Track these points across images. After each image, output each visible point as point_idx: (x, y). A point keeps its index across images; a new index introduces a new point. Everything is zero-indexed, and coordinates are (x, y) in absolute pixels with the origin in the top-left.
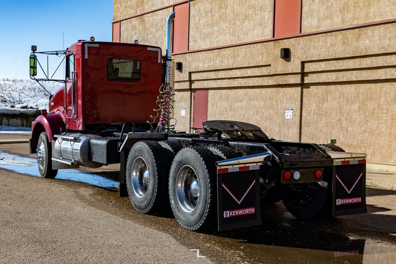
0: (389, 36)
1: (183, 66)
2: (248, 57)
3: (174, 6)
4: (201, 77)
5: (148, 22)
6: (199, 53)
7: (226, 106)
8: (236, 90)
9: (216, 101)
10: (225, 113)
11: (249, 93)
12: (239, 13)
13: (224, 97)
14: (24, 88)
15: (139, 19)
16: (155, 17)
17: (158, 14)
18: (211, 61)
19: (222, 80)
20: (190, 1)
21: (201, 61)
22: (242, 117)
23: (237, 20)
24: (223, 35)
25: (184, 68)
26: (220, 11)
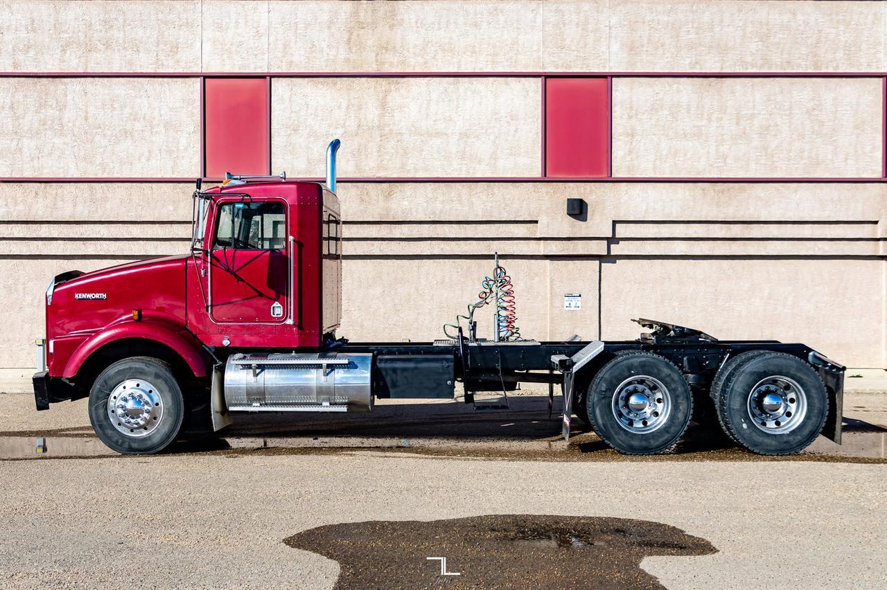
0: (441, 198)
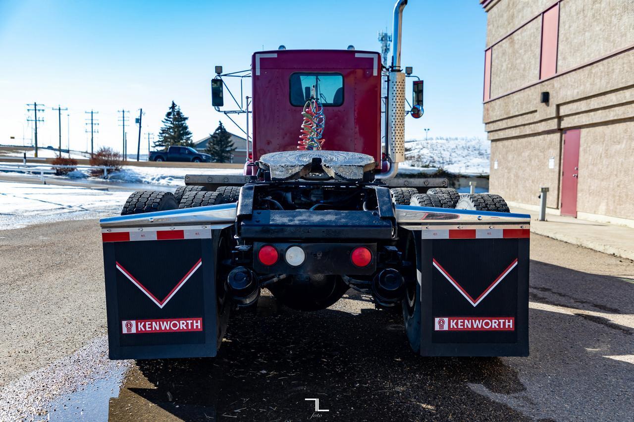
1: (551, 97)
2: (625, 71)
3: (544, 13)
4: (571, 110)
5: (517, 42)
6: (568, 75)
7: (601, 150)
8: (614, 126)
9: (589, 144)
10: (598, 161)
11: (630, 128)
12: (616, 4)
13: (598, 138)
14: (457, 147)
15: (509, 39)
16: (524, 34)
17: (527, 28)
18: (581, 85)
19: (595, 112)
20: (560, 2)
21: (570, 87)
22: (620, 167)
23: (613, 17)
24: (596, 43)
25: (551, 100)
26: (594, 7)
